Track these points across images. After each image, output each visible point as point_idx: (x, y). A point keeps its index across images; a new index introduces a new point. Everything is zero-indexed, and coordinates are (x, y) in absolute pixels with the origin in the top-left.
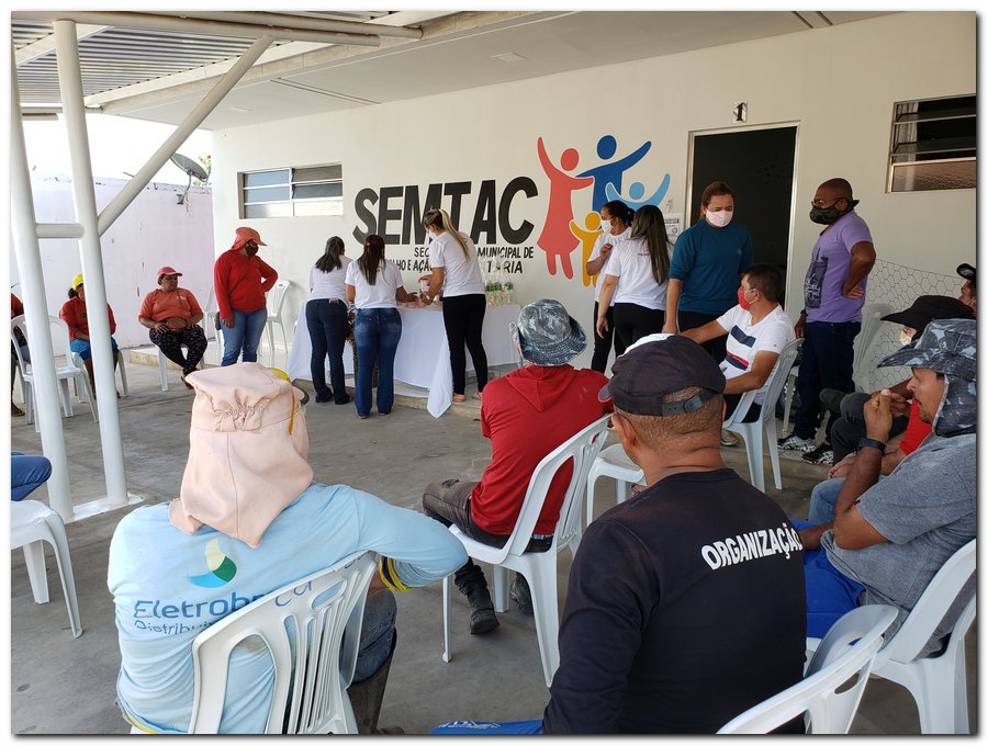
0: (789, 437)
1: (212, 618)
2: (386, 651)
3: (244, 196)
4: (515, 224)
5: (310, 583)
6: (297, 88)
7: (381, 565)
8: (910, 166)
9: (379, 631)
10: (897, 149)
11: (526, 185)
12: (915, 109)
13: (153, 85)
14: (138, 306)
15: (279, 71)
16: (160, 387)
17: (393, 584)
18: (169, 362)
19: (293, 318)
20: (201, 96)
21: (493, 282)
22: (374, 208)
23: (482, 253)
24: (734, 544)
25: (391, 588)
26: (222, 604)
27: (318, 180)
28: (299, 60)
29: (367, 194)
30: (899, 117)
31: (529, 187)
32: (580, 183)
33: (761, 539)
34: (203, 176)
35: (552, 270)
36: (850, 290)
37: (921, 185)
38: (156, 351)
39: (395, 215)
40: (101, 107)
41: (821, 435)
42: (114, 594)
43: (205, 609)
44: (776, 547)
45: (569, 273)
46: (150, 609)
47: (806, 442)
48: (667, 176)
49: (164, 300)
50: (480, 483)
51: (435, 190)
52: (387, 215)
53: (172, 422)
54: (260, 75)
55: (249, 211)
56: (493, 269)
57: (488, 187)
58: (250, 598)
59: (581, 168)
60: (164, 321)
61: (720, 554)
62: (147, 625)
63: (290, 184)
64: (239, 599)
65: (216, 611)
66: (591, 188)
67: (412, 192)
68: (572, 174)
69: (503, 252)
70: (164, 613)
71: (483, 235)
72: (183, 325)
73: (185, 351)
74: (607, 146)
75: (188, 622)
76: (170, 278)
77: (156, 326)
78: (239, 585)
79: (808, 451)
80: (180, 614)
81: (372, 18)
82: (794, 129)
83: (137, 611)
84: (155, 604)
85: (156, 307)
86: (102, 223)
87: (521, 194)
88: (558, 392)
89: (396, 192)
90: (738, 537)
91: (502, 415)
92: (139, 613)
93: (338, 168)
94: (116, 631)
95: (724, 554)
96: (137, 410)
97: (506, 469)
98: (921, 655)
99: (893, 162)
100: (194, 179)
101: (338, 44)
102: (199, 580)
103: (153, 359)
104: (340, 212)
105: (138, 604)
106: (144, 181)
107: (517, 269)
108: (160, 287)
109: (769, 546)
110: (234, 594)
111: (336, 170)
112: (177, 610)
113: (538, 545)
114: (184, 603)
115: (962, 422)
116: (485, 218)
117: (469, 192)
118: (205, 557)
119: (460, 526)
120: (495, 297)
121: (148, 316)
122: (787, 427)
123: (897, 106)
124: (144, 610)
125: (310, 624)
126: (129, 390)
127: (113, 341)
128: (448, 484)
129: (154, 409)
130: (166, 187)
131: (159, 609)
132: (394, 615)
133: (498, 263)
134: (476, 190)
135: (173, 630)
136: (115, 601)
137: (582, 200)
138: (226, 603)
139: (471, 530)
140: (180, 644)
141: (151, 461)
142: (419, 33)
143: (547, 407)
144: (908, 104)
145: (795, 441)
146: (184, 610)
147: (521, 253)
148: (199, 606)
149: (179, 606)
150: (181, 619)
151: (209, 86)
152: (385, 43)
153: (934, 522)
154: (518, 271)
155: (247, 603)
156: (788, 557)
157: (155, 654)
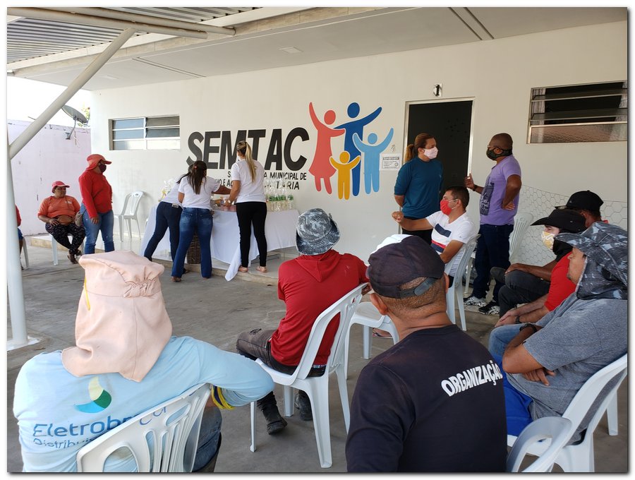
0: (469, 297)
1: (92, 435)
2: (214, 449)
3: (113, 135)
4: (295, 158)
5: (165, 408)
6: (150, 65)
7: (213, 391)
8: (541, 128)
9: (210, 435)
10: (533, 117)
11: (302, 133)
12: (544, 92)
13: (51, 59)
14: (37, 207)
15: (138, 53)
16: (52, 263)
17: (221, 404)
18: (59, 246)
19: (145, 216)
20: (83, 68)
21: (280, 195)
22: (201, 145)
23: (273, 176)
24: (462, 377)
25: (220, 407)
26: (100, 425)
27: (164, 126)
28: (152, 46)
29: (196, 135)
30: (534, 97)
31: (303, 134)
32: (336, 133)
33: (477, 373)
34: (83, 120)
35: (319, 188)
36: (507, 204)
37: (547, 140)
38: (50, 237)
39: (215, 150)
40: (13, 72)
41: (490, 296)
42: (18, 418)
43: (87, 429)
44: (487, 377)
45: (329, 190)
46: (45, 430)
47: (481, 300)
48: (392, 130)
49: (57, 203)
50: (278, 331)
51: (241, 135)
52: (209, 149)
53: (61, 287)
54: (125, 55)
55: (116, 145)
56: (280, 186)
57: (277, 134)
58: (121, 420)
59: (337, 123)
60: (56, 218)
61: (455, 385)
62: (43, 442)
63: (144, 128)
64: (113, 421)
65: (95, 430)
66: (343, 136)
67: (227, 135)
68: (332, 127)
69: (287, 176)
70: (56, 433)
71: (274, 165)
72: (70, 221)
73: (70, 238)
74: (353, 109)
75: (74, 439)
76: (61, 188)
77: (51, 221)
78: (113, 410)
79: (482, 306)
80: (68, 433)
81: (202, 20)
82: (471, 102)
83: (36, 431)
84: (49, 426)
85: (50, 208)
86: (13, 150)
87: (298, 139)
88: (330, 269)
89: (216, 135)
90: (464, 372)
91: (294, 285)
92: (37, 434)
93: (177, 118)
94: (19, 446)
95: (457, 385)
96: (36, 278)
97: (297, 321)
98: (569, 444)
99: (531, 125)
100: (77, 122)
101: (180, 37)
102: (83, 408)
103: (48, 243)
104: (178, 147)
105: (36, 427)
106: (42, 123)
107: (296, 187)
108: (53, 195)
109: (483, 378)
110: (109, 417)
111: (175, 119)
112: (66, 431)
113: (316, 372)
114: (71, 425)
115: (594, 290)
116: (275, 153)
117: (264, 136)
118: (88, 391)
119: (263, 360)
120: (282, 205)
121: (45, 214)
122: (467, 291)
123: (533, 90)
124: (41, 431)
125: (164, 437)
126: (30, 265)
127: (19, 231)
128: (254, 332)
129: (48, 277)
130: (58, 127)
131: (52, 430)
132: (220, 424)
133: (283, 183)
134: (269, 135)
135: (63, 445)
136: (18, 424)
137: (338, 144)
138: (103, 424)
139: (271, 363)
140: (68, 455)
141: (45, 314)
142: (233, 32)
143: (324, 278)
144: (539, 89)
145: (474, 299)
146: (71, 430)
147: (299, 177)
148: (82, 427)
149: (68, 428)
150: (69, 437)
151: (90, 61)
152: (211, 37)
153: (576, 356)
154: (297, 188)
155: (119, 424)
156: (495, 384)
157: (48, 463)
